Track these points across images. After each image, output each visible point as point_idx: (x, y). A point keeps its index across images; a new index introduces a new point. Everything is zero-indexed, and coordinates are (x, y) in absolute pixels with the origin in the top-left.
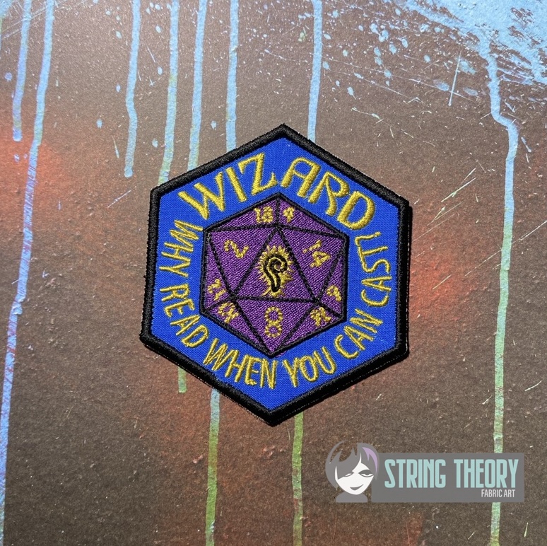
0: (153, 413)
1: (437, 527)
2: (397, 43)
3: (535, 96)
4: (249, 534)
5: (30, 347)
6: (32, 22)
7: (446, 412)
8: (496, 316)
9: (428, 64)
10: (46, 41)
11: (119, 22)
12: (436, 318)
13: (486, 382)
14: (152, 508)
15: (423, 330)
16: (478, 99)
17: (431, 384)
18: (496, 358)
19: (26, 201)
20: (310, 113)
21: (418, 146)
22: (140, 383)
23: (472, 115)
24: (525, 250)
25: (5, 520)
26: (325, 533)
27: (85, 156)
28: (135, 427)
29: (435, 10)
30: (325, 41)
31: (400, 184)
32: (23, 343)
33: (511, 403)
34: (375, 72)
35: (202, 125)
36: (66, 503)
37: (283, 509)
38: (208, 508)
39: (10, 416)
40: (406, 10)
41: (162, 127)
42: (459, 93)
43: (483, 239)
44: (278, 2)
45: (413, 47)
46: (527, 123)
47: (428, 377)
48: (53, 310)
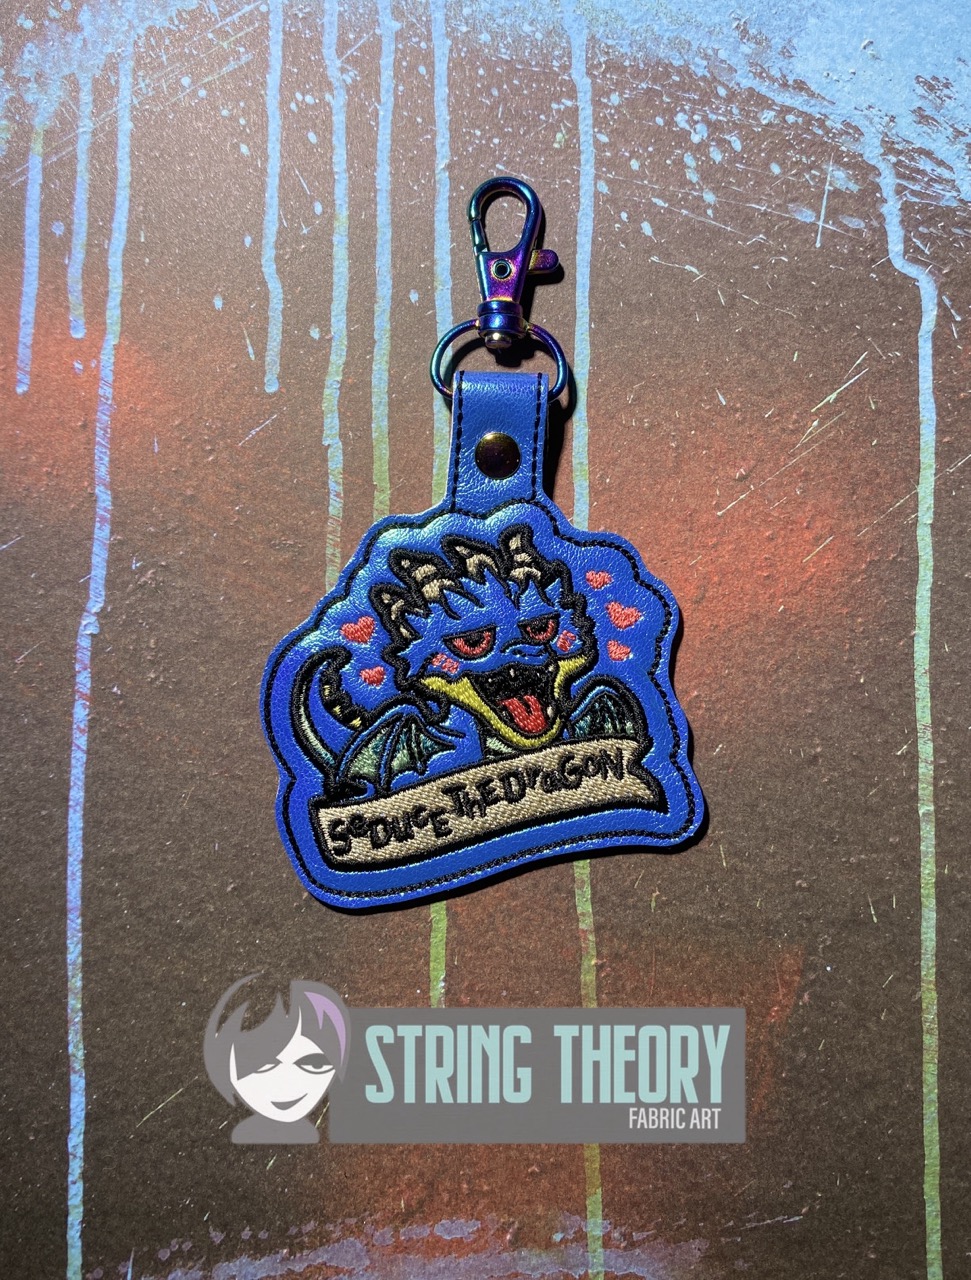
1: (829, 969)
2: (723, 144)
4: (504, 993)
5: (115, 689)
6: (94, 133)
7: (834, 770)
8: (913, 602)
9: (777, 177)
10: (119, 165)
11: (244, 127)
12: (810, 610)
13: (901, 716)
14: (336, 956)
15: (790, 633)
16: (866, 234)
17: (806, 724)
18: (917, 675)
19: (98, 439)
20: (578, 269)
21: (768, 318)
23: (857, 261)
24: (959, 489)
25: (84, 987)
26: (636, 987)
27: (196, 360)
29: (785, 85)
30: (599, 147)
31: (740, 386)
32: (103, 683)
33: (945, 751)
34: (689, 194)
35: (392, 298)
36: (188, 954)
37: (562, 948)
38: (433, 951)
39: (85, 809)
40: (736, 87)
41: (326, 304)
42: (833, 224)
43: (886, 473)
44: (516, 82)
45: (751, 150)
46: (951, 271)
47: (801, 712)
48: (152, 624)
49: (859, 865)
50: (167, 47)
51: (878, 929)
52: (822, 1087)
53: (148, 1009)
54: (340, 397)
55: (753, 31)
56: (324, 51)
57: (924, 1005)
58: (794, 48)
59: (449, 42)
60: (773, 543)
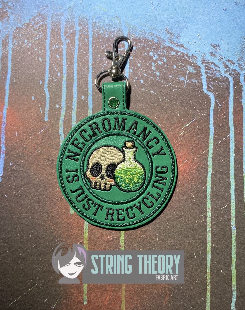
0: (60, 223)
2: (161, 60)
3: (222, 82)
5: (5, 196)
6: (2, 54)
7: (186, 219)
8: (207, 177)
9: (175, 69)
10: (9, 63)
11: (40, 53)
12: (181, 179)
13: (203, 206)
16: (197, 84)
17: (179, 207)
18: (207, 195)
19: (2, 132)
21: (172, 105)
22: (54, 210)
23: (195, 91)
24: (219, 149)
27: (27, 112)
28: (52, 229)
29: (178, 45)
30: (130, 60)
31: (164, 122)
32: (2, 194)
33: (214, 215)
34: (153, 73)
35: (77, 98)
36: (23, 263)
40: (165, 46)
41: (61, 99)
42: (189, 81)
43: (201, 144)
44: (110, 43)
45: (169, 62)
46: (218, 94)
47: (178, 204)
48: (15, 179)
49: (192, 243)
51: (196, 259)
52: (181, 299)
53: (13, 276)
54: (64, 123)
55: (170, 31)
56: (61, 34)
57: (207, 279)
58: (180, 36)
59: (93, 33)
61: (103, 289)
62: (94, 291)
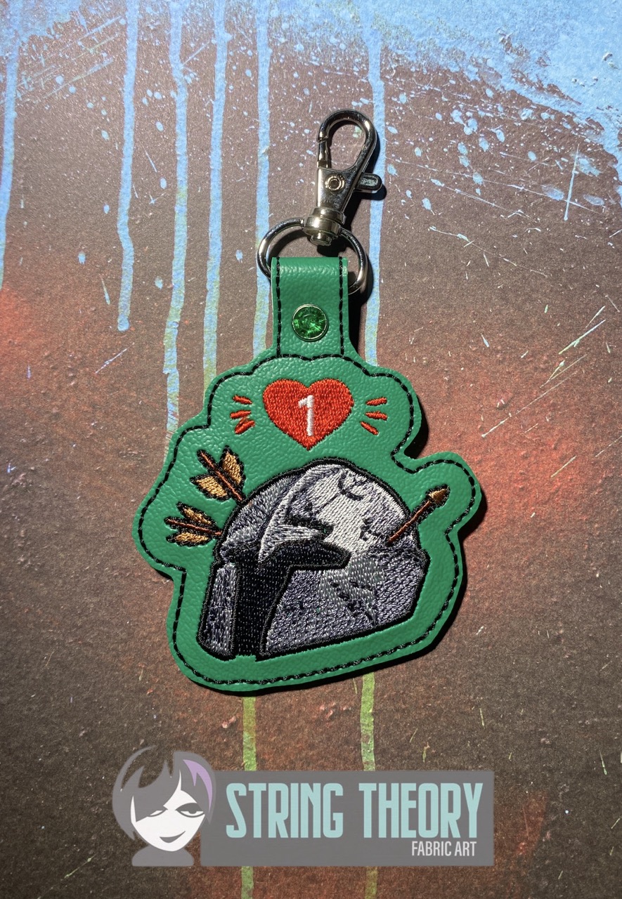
0: (165, 659)
1: (567, 812)
2: (490, 136)
7: (574, 648)
9: (533, 163)
10: (5, 146)
11: (105, 117)
12: (557, 517)
15: (540, 535)
16: (605, 210)
17: (552, 611)
20: (371, 235)
21: (524, 277)
22: (145, 618)
23: (598, 232)
27: (63, 304)
29: (541, 88)
30: (389, 137)
31: (500, 331)
34: (461, 176)
35: (223, 257)
36: (47, 786)
40: (501, 90)
41: (169, 260)
42: (578, 202)
43: (618, 405)
44: (323, 84)
45: (513, 141)
47: (548, 600)
48: (22, 517)
49: (592, 726)
50: (45, 52)
51: (607, 780)
53: (14, 831)
54: (178, 335)
55: (515, 45)
56: (171, 57)
58: (548, 58)
59: (271, 51)
60: (527, 461)
61: (305, 876)
62: (276, 882)
